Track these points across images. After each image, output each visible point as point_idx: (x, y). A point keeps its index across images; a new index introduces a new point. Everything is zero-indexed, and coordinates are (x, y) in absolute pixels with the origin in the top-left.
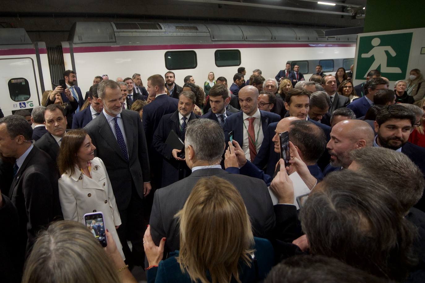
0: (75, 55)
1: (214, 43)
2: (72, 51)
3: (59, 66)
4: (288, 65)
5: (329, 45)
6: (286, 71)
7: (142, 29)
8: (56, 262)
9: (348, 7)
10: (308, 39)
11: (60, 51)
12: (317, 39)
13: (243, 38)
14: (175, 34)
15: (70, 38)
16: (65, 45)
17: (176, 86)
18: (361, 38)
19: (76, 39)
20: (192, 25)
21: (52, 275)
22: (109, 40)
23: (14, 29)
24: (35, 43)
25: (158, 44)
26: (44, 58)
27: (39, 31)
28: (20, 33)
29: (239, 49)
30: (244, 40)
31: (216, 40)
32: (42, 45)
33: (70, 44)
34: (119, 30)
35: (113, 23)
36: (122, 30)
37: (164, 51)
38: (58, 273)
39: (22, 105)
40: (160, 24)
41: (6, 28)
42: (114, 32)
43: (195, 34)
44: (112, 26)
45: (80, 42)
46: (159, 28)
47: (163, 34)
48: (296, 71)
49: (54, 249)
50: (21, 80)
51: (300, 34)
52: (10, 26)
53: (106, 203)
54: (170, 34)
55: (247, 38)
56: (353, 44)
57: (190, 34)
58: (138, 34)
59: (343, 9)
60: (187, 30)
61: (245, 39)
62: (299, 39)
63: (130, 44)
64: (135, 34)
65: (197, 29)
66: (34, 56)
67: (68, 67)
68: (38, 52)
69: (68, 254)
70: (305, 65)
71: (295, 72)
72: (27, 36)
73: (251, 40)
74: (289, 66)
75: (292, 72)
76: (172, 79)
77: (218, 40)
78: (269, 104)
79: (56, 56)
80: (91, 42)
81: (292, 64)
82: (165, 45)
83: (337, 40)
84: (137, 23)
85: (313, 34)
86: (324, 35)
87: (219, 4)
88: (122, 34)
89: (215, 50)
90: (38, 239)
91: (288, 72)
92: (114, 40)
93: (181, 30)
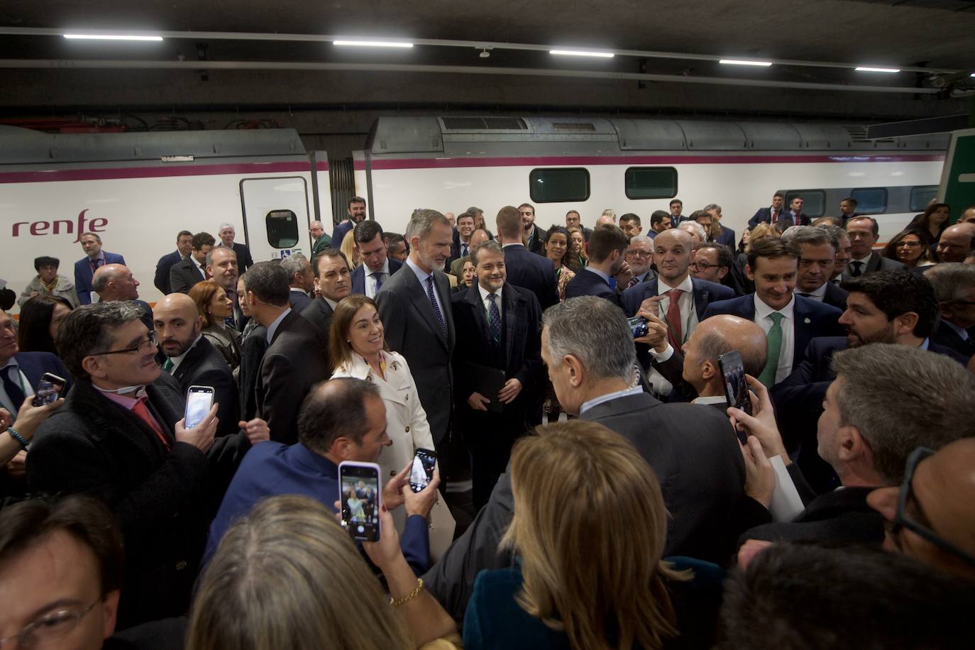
0: (374, 172)
1: (624, 154)
2: (369, 167)
3: (346, 191)
4: (778, 198)
5: (877, 158)
6: (772, 209)
7: (490, 128)
8: (252, 585)
9: (932, 75)
10: (829, 145)
11: (350, 166)
12: (849, 146)
13: (685, 145)
14: (551, 138)
15: (367, 146)
16: (359, 156)
17: (537, 230)
18: (960, 139)
19: (376, 147)
20: (583, 121)
21: (243, 616)
22: (431, 149)
23: (281, 129)
24: (311, 152)
25: (518, 156)
26: (324, 177)
27: (320, 134)
28: (289, 136)
29: (675, 166)
30: (685, 148)
31: (630, 148)
32: (322, 156)
33: (367, 155)
34: (450, 131)
35: (440, 119)
36: (455, 131)
37: (528, 169)
38: (255, 613)
39: (285, 254)
40: (524, 119)
41: (271, 128)
42: (442, 134)
43: (588, 138)
44: (438, 122)
45: (383, 151)
46: (521, 125)
47: (529, 138)
48: (795, 211)
49: (254, 556)
50: (286, 214)
51: (810, 135)
52: (275, 125)
53: (407, 431)
54: (541, 138)
55: (692, 145)
56: (939, 155)
57: (579, 137)
58: (483, 138)
59: (920, 80)
60: (574, 131)
61: (689, 146)
62: (807, 146)
63: (469, 155)
64: (477, 138)
65: (593, 128)
66: (307, 175)
67: (362, 192)
68: (314, 168)
69: (281, 571)
70: (816, 200)
71: (792, 213)
72: (299, 141)
73: (702, 148)
74: (779, 200)
75: (787, 212)
76: (530, 217)
77: (634, 148)
78: (717, 268)
79: (343, 175)
80: (401, 151)
81: (786, 197)
82: (532, 158)
83: (898, 146)
84: (482, 117)
85: (841, 134)
86: (866, 136)
87: (639, 81)
88: (455, 138)
89: (626, 167)
90: (228, 533)
91: (776, 211)
92: (440, 148)
93: (562, 131)
